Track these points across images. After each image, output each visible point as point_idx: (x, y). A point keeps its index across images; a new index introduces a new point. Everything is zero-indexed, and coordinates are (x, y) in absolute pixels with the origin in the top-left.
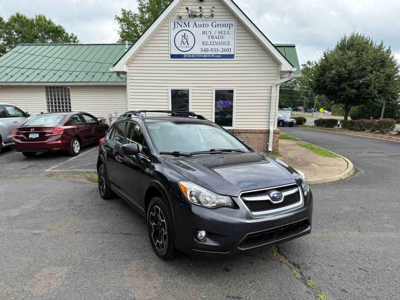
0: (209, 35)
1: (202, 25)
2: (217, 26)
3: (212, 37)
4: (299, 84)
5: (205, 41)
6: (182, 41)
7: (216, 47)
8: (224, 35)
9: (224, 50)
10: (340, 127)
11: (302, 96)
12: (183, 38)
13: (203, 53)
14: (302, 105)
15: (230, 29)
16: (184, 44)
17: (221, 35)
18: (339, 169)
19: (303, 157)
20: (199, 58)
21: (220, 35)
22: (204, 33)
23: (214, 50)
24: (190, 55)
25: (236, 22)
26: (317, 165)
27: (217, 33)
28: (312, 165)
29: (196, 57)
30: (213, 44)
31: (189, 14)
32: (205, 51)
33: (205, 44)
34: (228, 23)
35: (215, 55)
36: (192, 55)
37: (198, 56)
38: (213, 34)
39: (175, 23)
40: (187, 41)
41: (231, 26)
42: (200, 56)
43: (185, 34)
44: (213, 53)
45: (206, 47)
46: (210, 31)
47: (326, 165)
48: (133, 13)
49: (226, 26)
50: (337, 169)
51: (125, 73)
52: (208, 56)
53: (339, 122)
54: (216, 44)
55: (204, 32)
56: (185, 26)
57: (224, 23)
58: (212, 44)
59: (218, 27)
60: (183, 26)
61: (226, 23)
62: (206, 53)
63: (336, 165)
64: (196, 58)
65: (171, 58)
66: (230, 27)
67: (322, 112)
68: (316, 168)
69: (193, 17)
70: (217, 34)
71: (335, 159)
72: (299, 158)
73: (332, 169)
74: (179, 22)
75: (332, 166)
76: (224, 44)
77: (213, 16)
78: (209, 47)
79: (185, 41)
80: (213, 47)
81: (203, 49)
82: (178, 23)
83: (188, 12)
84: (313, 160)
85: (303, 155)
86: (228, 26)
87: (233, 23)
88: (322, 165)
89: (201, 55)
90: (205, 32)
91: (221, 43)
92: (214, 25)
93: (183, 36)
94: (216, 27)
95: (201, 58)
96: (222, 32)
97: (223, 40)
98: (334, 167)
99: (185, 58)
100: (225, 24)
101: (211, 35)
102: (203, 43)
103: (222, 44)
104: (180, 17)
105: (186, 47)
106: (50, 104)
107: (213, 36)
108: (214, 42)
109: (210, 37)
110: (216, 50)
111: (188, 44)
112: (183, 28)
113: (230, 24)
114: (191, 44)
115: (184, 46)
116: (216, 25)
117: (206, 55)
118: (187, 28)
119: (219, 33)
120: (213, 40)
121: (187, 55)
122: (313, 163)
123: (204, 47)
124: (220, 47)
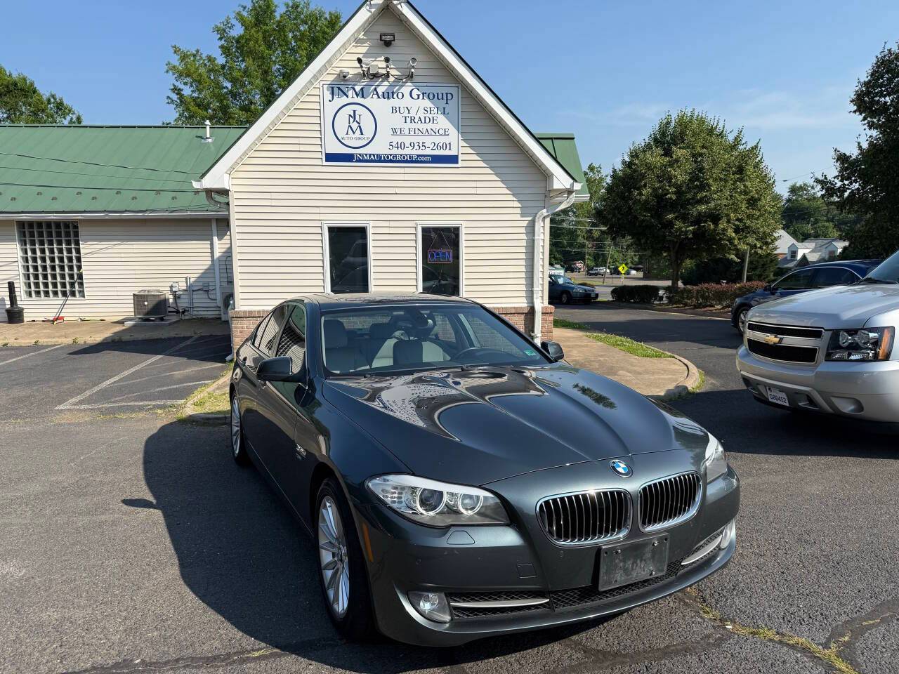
0: (406, 114)
1: (391, 95)
2: (421, 96)
3: (413, 120)
4: (574, 213)
5: (397, 127)
6: (350, 126)
7: (421, 139)
8: (436, 115)
9: (437, 146)
10: (665, 301)
11: (581, 240)
12: (352, 120)
13: (395, 151)
14: (583, 259)
15: (447, 103)
16: (354, 133)
17: (431, 116)
18: (672, 378)
19: (601, 359)
20: (385, 161)
21: (428, 115)
22: (394, 111)
23: (416, 145)
24: (366, 155)
25: (460, 90)
26: (629, 372)
27: (421, 110)
28: (621, 372)
29: (380, 159)
30: (415, 135)
31: (364, 71)
32: (398, 147)
33: (399, 133)
34: (444, 91)
35: (418, 156)
36: (370, 155)
37: (384, 157)
38: (413, 113)
39: (333, 88)
40: (360, 127)
41: (449, 96)
42: (388, 157)
43: (354, 111)
44: (415, 152)
45: (400, 139)
46: (407, 108)
47: (647, 372)
48: (204, 57)
49: (440, 97)
50: (669, 379)
51: (225, 192)
52: (404, 158)
53: (661, 293)
54: (420, 133)
55: (394, 108)
56: (355, 96)
57: (435, 91)
58: (412, 133)
59: (423, 98)
60: (350, 95)
61: (440, 91)
62: (400, 152)
63: (665, 371)
64: (380, 161)
65: (327, 161)
66: (447, 99)
67: (623, 272)
68: (628, 378)
69: (372, 77)
70: (421, 114)
71: (662, 360)
72: (593, 361)
73: (659, 379)
74: (341, 87)
75: (659, 373)
76: (437, 134)
77: (412, 77)
78: (407, 140)
79: (355, 126)
80: (415, 139)
81: (394, 144)
82: (339, 88)
83: (362, 67)
84: (622, 365)
85: (601, 356)
86: (445, 97)
87: (454, 91)
88: (640, 374)
89: (391, 155)
90: (398, 110)
91: (429, 131)
92: (415, 96)
93: (350, 115)
94: (418, 98)
95: (391, 161)
96: (432, 109)
97: (434, 126)
98: (663, 374)
99: (357, 161)
100: (438, 94)
101: (409, 115)
102: (394, 131)
103: (433, 134)
104: (345, 77)
105: (359, 138)
106: (30, 263)
107: (413, 118)
108: (416, 130)
109: (408, 120)
110: (421, 145)
111: (362, 134)
112: (350, 100)
113: (447, 94)
114: (369, 132)
115: (354, 136)
116: (418, 96)
117: (401, 155)
118: (360, 100)
119: (426, 112)
120: (413, 126)
121: (360, 154)
122: (623, 369)
123: (396, 139)
124: (429, 141)
